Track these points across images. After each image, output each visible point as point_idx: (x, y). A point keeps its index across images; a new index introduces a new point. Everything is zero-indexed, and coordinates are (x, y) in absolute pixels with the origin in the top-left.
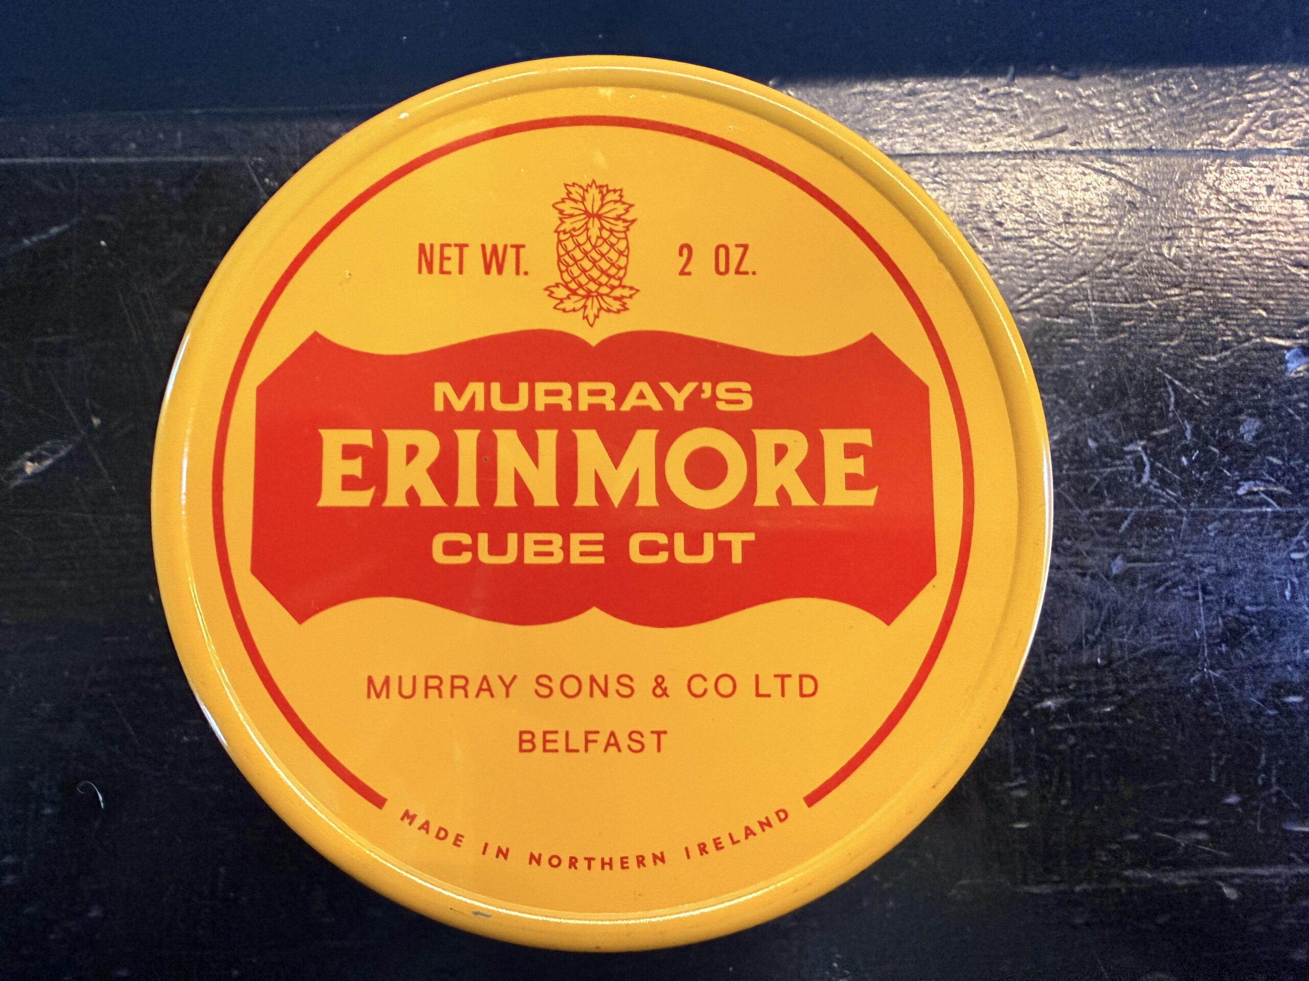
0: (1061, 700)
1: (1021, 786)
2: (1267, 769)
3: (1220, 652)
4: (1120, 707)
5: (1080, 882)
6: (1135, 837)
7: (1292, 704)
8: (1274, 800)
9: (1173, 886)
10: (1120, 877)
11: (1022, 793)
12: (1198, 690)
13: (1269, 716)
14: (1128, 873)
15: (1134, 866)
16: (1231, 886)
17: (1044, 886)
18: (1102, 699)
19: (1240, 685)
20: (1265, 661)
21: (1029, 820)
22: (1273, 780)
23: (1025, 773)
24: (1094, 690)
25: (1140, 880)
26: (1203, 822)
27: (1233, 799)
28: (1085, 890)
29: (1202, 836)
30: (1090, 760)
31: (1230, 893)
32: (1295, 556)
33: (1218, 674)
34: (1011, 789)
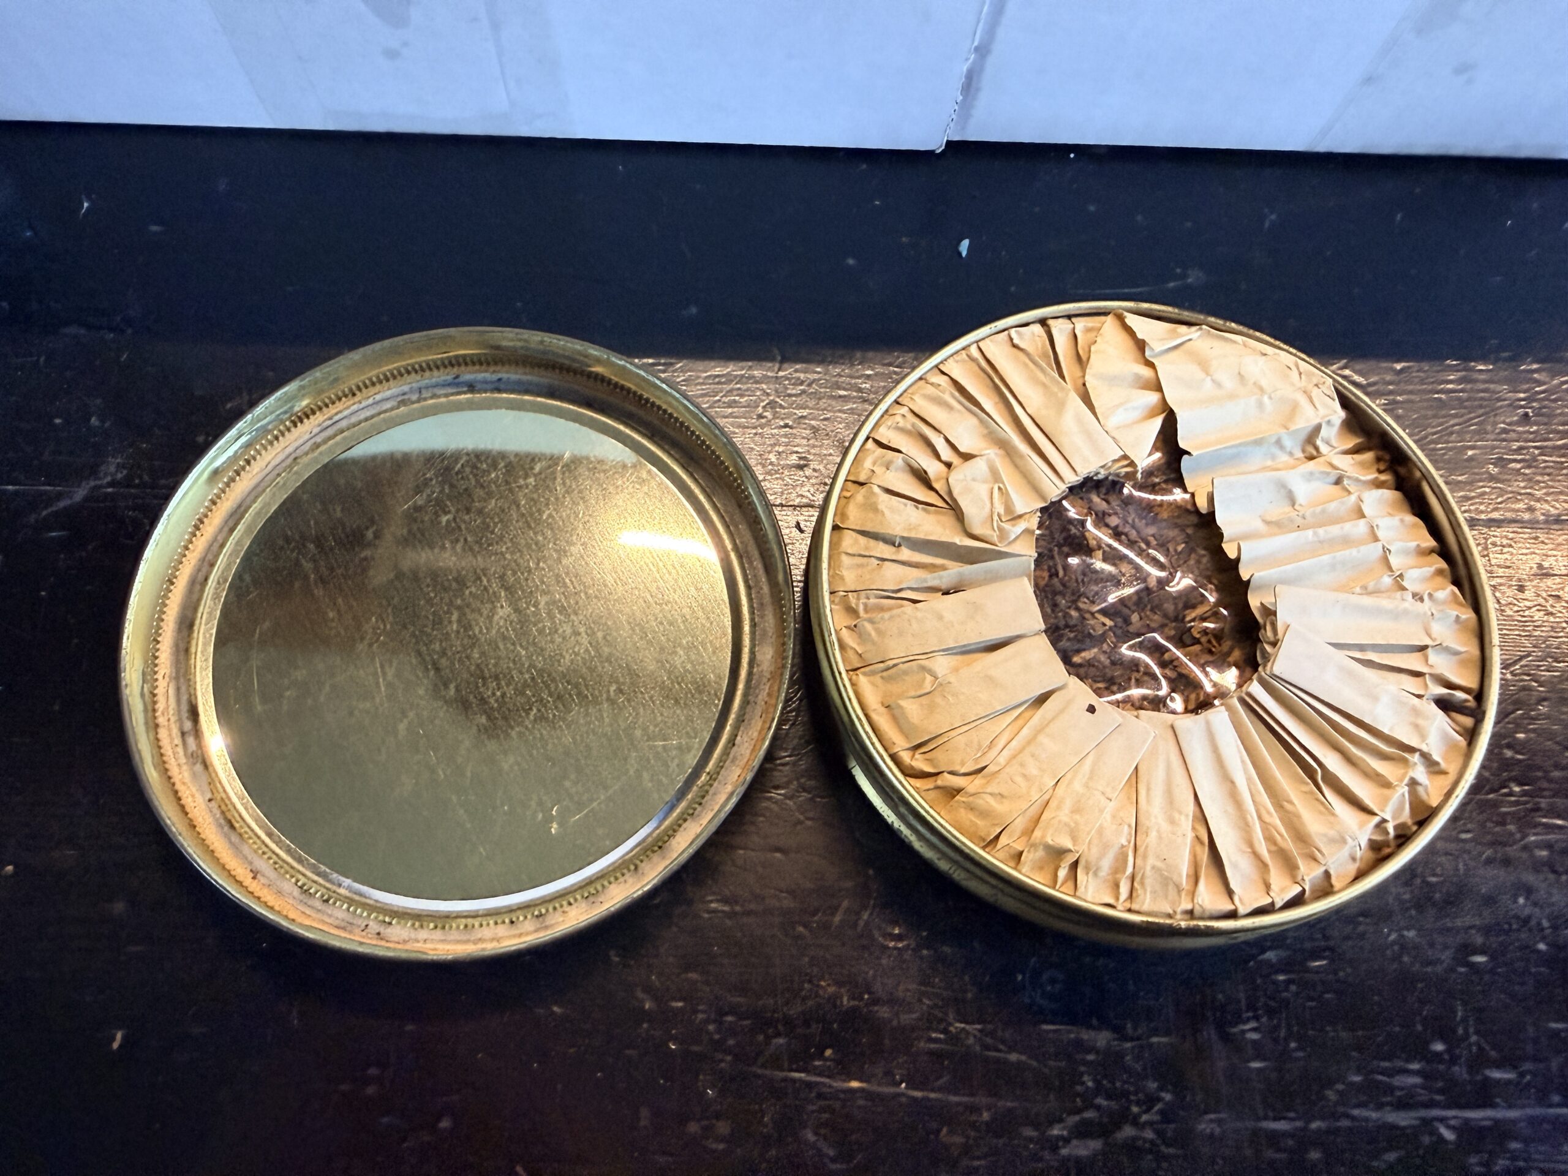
0: (1283, 953)
1: (1254, 1030)
2: (1464, 1020)
3: (1411, 917)
4: (1332, 961)
5: (1313, 1118)
6: (1357, 1079)
7: (1479, 963)
8: (1474, 1049)
9: (1394, 1127)
10: (1348, 1116)
11: (1254, 1036)
12: (1396, 948)
13: (1461, 973)
14: (1356, 1112)
15: (1359, 1106)
16: (1448, 1127)
17: (1283, 1122)
18: (1316, 955)
19: (1432, 945)
20: (1449, 925)
21: (1264, 1060)
22: (1471, 1030)
23: (1257, 1018)
24: (1308, 945)
25: (1367, 1120)
26: (1415, 1066)
27: (1439, 1047)
28: (1319, 1130)
29: (1417, 1080)
30: (1311, 1008)
31: (1448, 1135)
32: (1464, 836)
33: (1411, 934)
34: (1243, 1032)
